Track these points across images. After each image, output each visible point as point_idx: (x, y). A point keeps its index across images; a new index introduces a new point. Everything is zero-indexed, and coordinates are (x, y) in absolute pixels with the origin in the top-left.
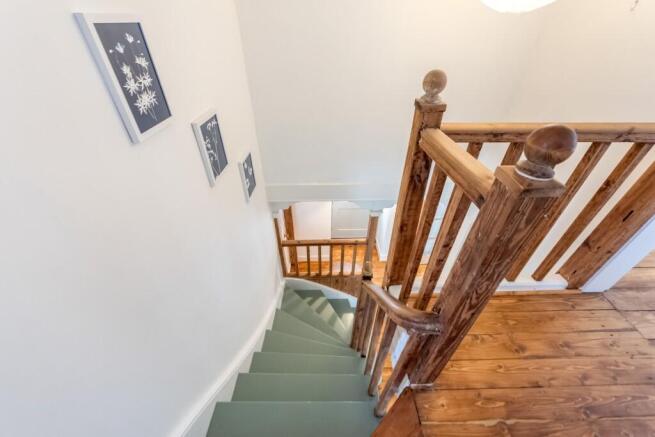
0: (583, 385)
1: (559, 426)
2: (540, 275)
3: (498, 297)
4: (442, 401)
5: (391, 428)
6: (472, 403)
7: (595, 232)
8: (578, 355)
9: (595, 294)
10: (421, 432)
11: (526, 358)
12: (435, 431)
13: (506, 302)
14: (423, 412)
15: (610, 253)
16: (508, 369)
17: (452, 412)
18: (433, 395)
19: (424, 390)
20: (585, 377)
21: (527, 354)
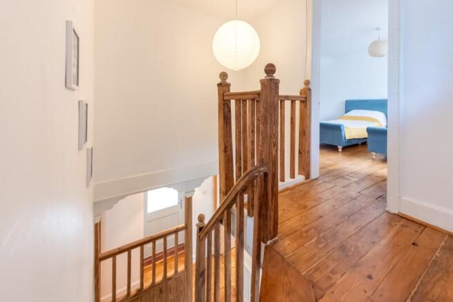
0: (335, 209)
1: (338, 227)
2: (293, 176)
3: (281, 192)
4: (287, 242)
5: (270, 269)
6: (301, 237)
7: (299, 145)
8: (326, 200)
9: (316, 179)
10: (287, 262)
11: (309, 209)
12: (293, 257)
13: (286, 193)
14: (281, 253)
15: (309, 152)
16: (306, 216)
17: (295, 245)
18: (281, 243)
19: (275, 242)
20: (334, 206)
21: (309, 207)
